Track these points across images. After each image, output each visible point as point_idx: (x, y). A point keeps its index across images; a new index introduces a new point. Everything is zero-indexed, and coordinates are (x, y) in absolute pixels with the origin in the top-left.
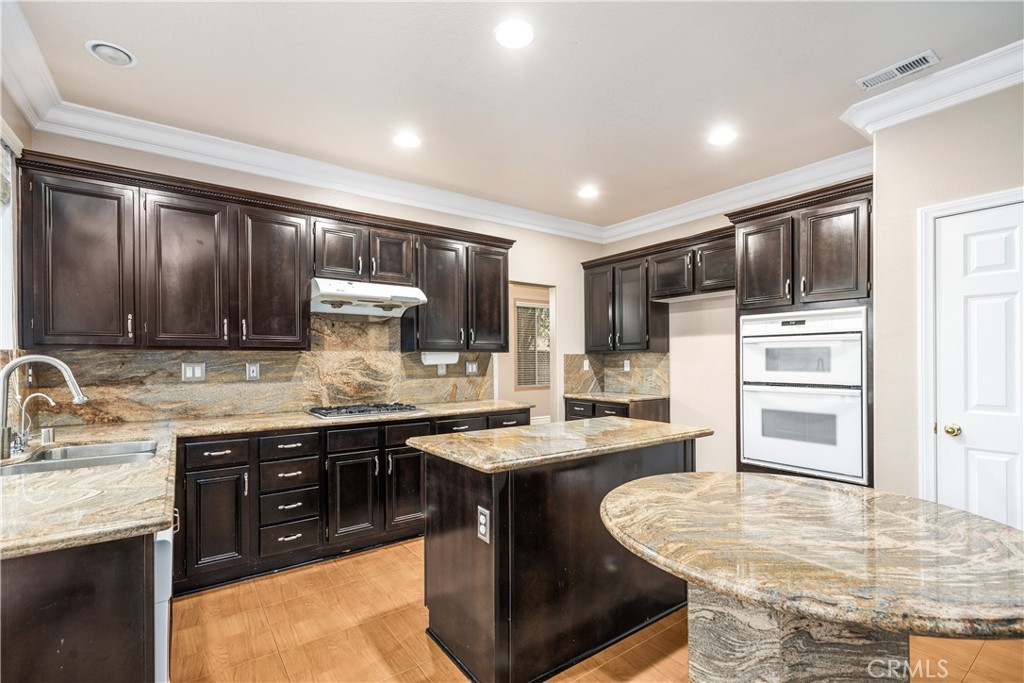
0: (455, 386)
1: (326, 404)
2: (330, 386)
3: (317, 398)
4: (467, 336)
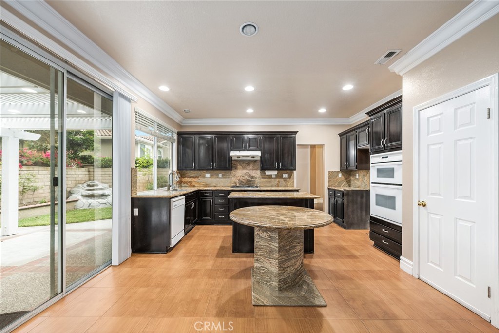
0: (279, 181)
1: (238, 185)
2: (239, 180)
3: (236, 183)
4: (278, 165)
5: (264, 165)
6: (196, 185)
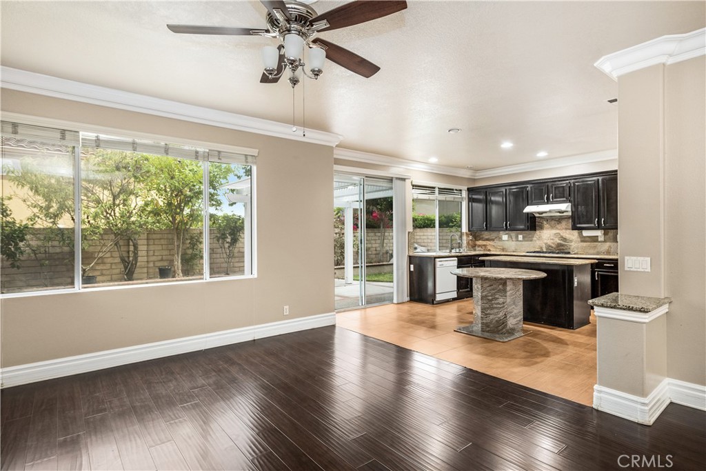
0: (610, 247)
1: (545, 250)
2: (546, 244)
3: (541, 248)
4: (599, 222)
5: (577, 222)
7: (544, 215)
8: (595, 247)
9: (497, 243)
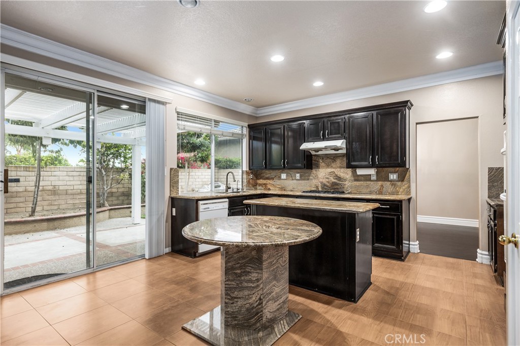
0: (382, 186)
1: (320, 189)
2: (322, 183)
3: (317, 187)
4: (373, 159)
5: (351, 160)
6: (271, 188)
7: (320, 153)
8: (368, 186)
9: (277, 182)
